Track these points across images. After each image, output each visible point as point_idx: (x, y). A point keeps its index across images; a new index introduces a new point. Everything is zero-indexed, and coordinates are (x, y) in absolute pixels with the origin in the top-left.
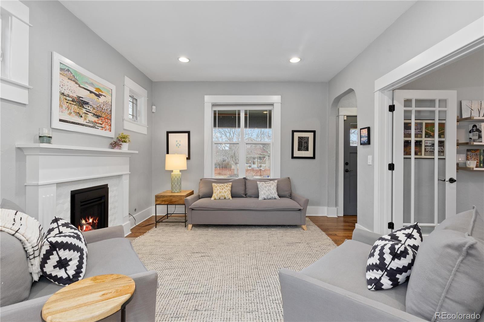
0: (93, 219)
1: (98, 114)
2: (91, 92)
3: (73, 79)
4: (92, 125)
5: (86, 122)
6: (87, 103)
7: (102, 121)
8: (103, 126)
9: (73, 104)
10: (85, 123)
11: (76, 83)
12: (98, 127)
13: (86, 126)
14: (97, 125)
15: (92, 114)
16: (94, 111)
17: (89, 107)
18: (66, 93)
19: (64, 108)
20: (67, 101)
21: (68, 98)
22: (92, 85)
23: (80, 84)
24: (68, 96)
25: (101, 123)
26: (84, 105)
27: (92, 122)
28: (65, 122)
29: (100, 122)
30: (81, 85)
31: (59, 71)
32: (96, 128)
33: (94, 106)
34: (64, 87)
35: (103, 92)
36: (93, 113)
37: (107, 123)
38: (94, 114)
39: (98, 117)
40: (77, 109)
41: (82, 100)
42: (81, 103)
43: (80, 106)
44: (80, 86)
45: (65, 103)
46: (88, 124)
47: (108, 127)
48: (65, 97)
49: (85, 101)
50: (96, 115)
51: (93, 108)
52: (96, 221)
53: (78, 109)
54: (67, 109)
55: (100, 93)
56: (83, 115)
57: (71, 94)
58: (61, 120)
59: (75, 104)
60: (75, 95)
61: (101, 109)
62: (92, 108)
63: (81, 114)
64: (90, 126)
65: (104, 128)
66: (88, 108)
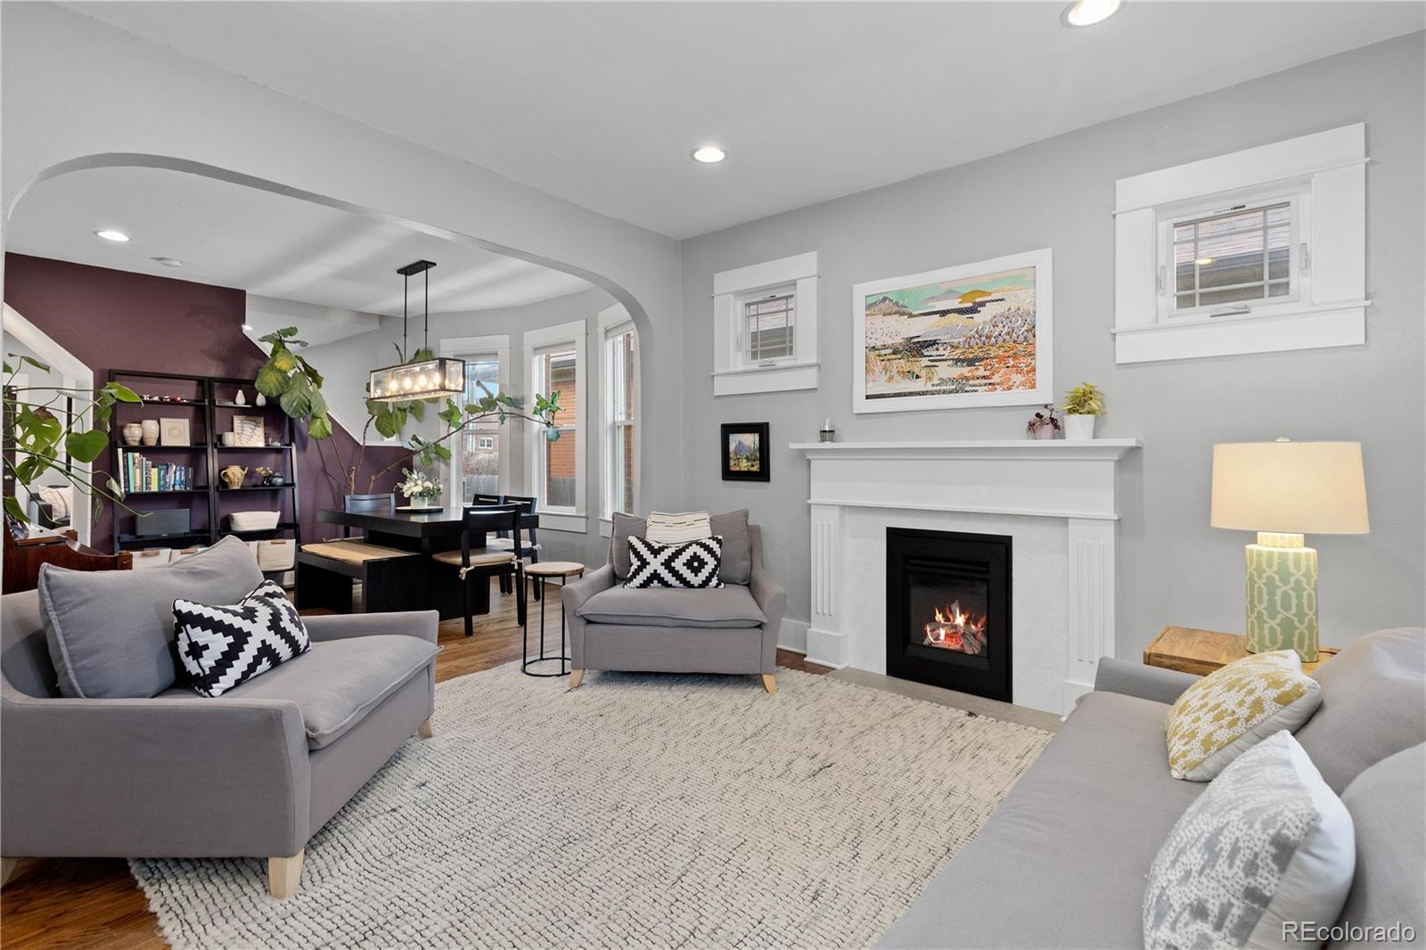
0: (967, 616)
1: (971, 356)
2: (943, 313)
3: (896, 309)
4: (954, 387)
5: (933, 385)
6: (934, 343)
7: (989, 367)
8: (996, 379)
9: (895, 359)
10: (929, 387)
11: (902, 314)
12: (975, 388)
13: (932, 393)
14: (971, 382)
15: (951, 362)
16: (957, 354)
17: (937, 349)
18: (879, 344)
19: (877, 373)
20: (881, 358)
21: (883, 352)
22: (950, 293)
23: (911, 311)
24: (885, 347)
25: (987, 373)
26: (923, 351)
27: (952, 380)
28: (879, 397)
29: (981, 372)
30: (914, 313)
31: (864, 312)
32: (966, 392)
33: (955, 341)
34: (875, 336)
35: (990, 294)
36: (953, 360)
37: (1016, 367)
38: (957, 361)
39: (971, 362)
40: (906, 365)
41: (918, 342)
42: (917, 348)
43: (914, 356)
44: (911, 316)
45: (879, 363)
46: (939, 388)
47: (1018, 378)
48: (877, 352)
49: (926, 341)
50: (963, 361)
51: (952, 347)
52: (979, 625)
53: (908, 364)
54: (884, 372)
55: (978, 300)
56: (923, 373)
57: (889, 342)
58: (868, 397)
59: (899, 356)
60: (899, 340)
61: (984, 338)
62: (949, 348)
63: (917, 371)
64: (944, 392)
65: (998, 384)
66: (935, 353)
